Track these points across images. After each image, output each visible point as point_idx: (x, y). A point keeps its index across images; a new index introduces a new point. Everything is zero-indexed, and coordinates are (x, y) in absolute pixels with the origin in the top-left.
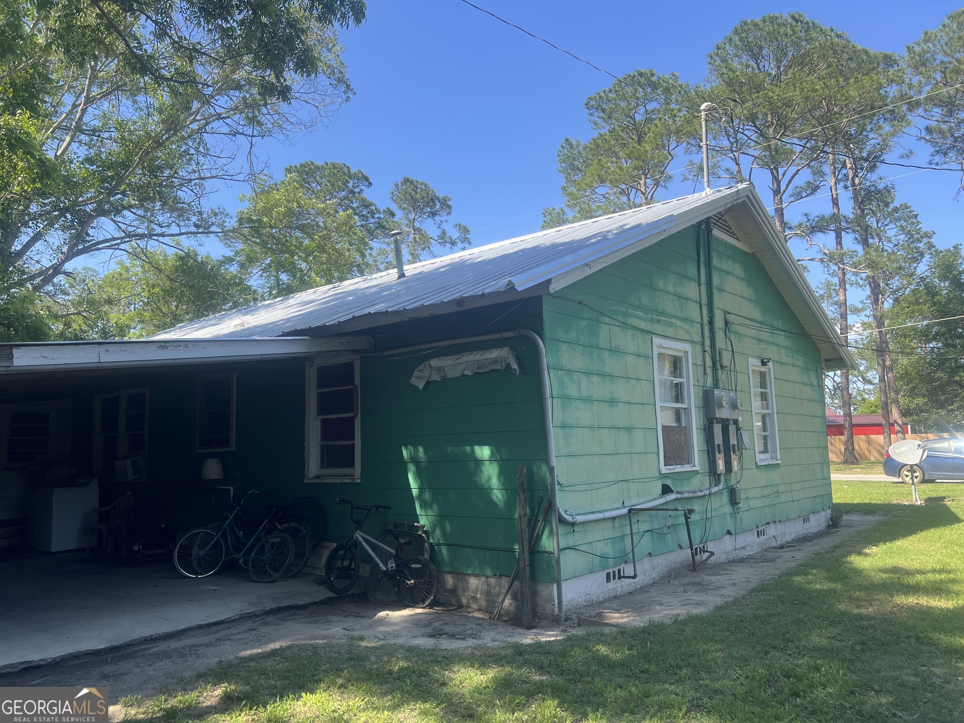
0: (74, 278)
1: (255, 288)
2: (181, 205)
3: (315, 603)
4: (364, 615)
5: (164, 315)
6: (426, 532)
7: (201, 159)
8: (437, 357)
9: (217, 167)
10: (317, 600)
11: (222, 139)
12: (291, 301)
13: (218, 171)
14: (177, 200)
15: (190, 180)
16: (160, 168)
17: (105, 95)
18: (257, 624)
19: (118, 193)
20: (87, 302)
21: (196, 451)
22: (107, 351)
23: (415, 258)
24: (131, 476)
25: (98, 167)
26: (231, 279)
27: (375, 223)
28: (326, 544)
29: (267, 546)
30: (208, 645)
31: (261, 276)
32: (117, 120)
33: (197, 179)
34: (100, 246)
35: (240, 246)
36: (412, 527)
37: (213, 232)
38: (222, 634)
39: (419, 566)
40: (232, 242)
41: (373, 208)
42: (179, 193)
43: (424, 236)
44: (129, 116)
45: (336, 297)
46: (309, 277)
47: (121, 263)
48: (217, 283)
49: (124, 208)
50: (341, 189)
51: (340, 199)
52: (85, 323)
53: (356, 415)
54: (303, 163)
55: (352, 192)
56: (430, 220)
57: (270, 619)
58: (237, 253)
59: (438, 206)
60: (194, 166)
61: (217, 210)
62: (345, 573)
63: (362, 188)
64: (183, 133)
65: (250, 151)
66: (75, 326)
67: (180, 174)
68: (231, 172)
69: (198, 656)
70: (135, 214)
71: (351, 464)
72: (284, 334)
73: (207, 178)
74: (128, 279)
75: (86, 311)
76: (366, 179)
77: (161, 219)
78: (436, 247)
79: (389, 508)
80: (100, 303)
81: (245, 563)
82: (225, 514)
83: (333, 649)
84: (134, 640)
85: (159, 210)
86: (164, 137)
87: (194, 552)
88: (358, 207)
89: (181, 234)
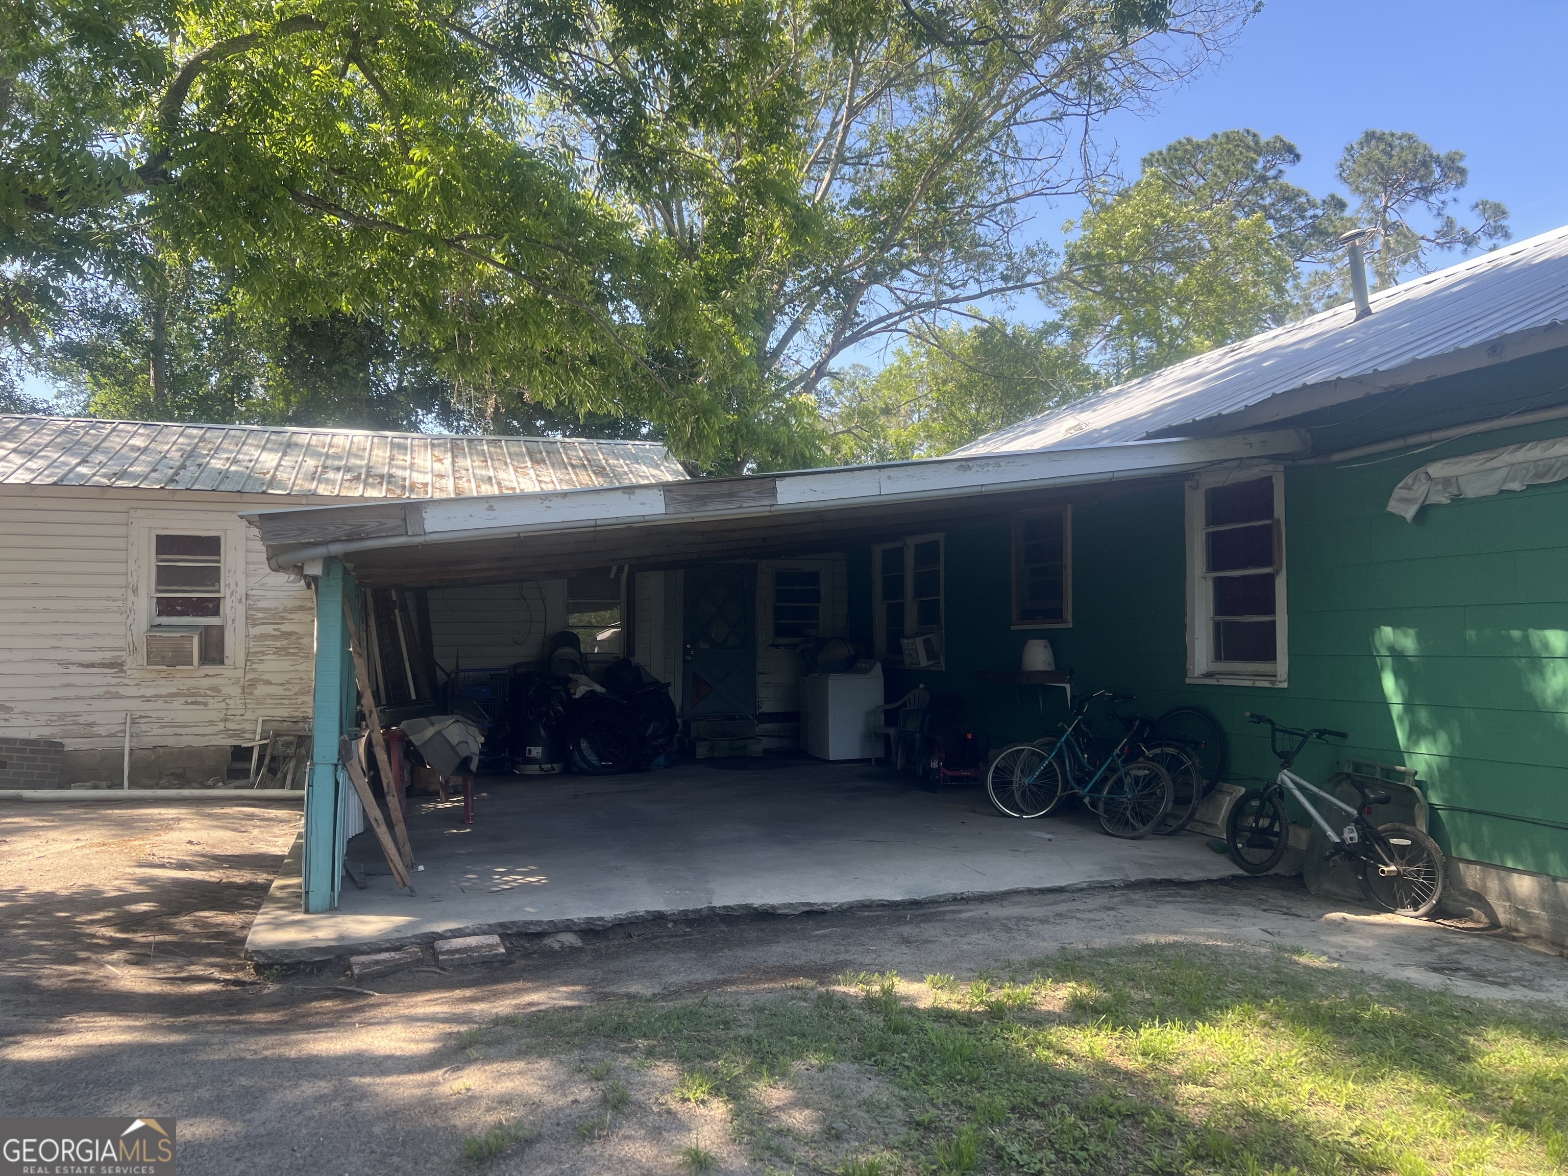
0: (842, 381)
1: (1096, 368)
2: (981, 249)
3: (1210, 882)
4: (1300, 913)
5: (961, 423)
6: (1419, 784)
7: (1010, 168)
8: (1444, 458)
9: (1033, 176)
10: (1214, 876)
11: (1041, 129)
12: (1157, 382)
13: (1035, 183)
14: (976, 242)
15: (995, 206)
16: (951, 196)
17: (872, 99)
18: (1115, 900)
19: (894, 246)
20: (859, 414)
21: (1013, 628)
22: (890, 477)
23: (1387, 279)
24: (924, 662)
25: (867, 210)
26: (1058, 358)
27: (1306, 226)
28: (1226, 786)
29: (1127, 781)
30: (1044, 921)
31: (1104, 348)
32: (890, 133)
33: (1005, 202)
34: (872, 329)
35: (1069, 303)
36: (1389, 773)
37: (1030, 285)
38: (1062, 908)
39: (1409, 842)
40: (1057, 298)
41: (1303, 199)
42: (979, 229)
43: (1406, 237)
44: (904, 123)
45: (1240, 365)
46: (1187, 339)
47: (899, 353)
48: (1037, 364)
49: (903, 266)
50: (1241, 177)
51: (1239, 195)
52: (856, 444)
53: (1278, 571)
54: (1173, 142)
55: (1263, 179)
56: (1420, 204)
57: (1136, 896)
58: (1065, 315)
59: (1437, 173)
60: (1000, 182)
61: (1035, 248)
62: (1261, 839)
63: (1281, 167)
64: (983, 132)
65: (1085, 139)
66: (845, 449)
67: (980, 198)
68: (1055, 181)
69: (1029, 934)
70: (917, 273)
71: (1270, 655)
72: (1149, 436)
73: (1018, 198)
74: (910, 376)
75: (857, 427)
76: (1290, 149)
77: (953, 275)
78: (1429, 253)
79: (1344, 736)
80: (874, 413)
81: (1094, 804)
82: (1060, 725)
83: (1247, 961)
84: (940, 896)
85: (950, 261)
86: (956, 145)
87: (1015, 779)
88: (1273, 205)
89: (982, 294)
